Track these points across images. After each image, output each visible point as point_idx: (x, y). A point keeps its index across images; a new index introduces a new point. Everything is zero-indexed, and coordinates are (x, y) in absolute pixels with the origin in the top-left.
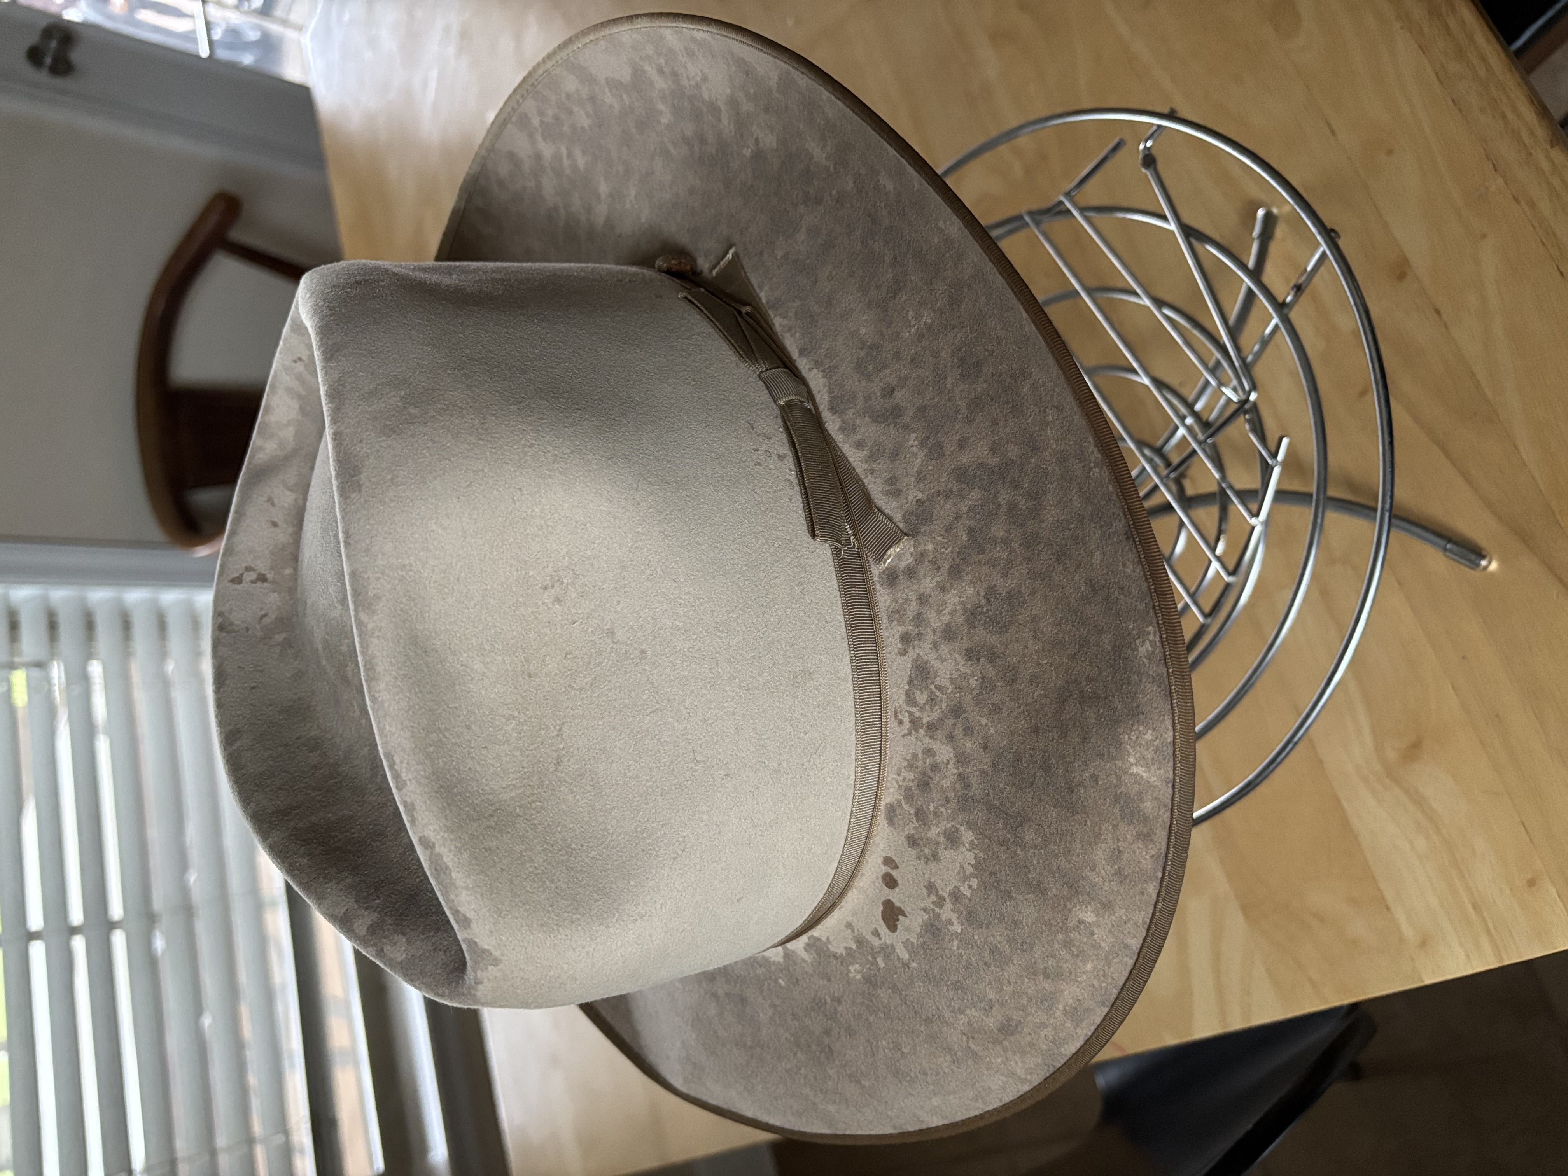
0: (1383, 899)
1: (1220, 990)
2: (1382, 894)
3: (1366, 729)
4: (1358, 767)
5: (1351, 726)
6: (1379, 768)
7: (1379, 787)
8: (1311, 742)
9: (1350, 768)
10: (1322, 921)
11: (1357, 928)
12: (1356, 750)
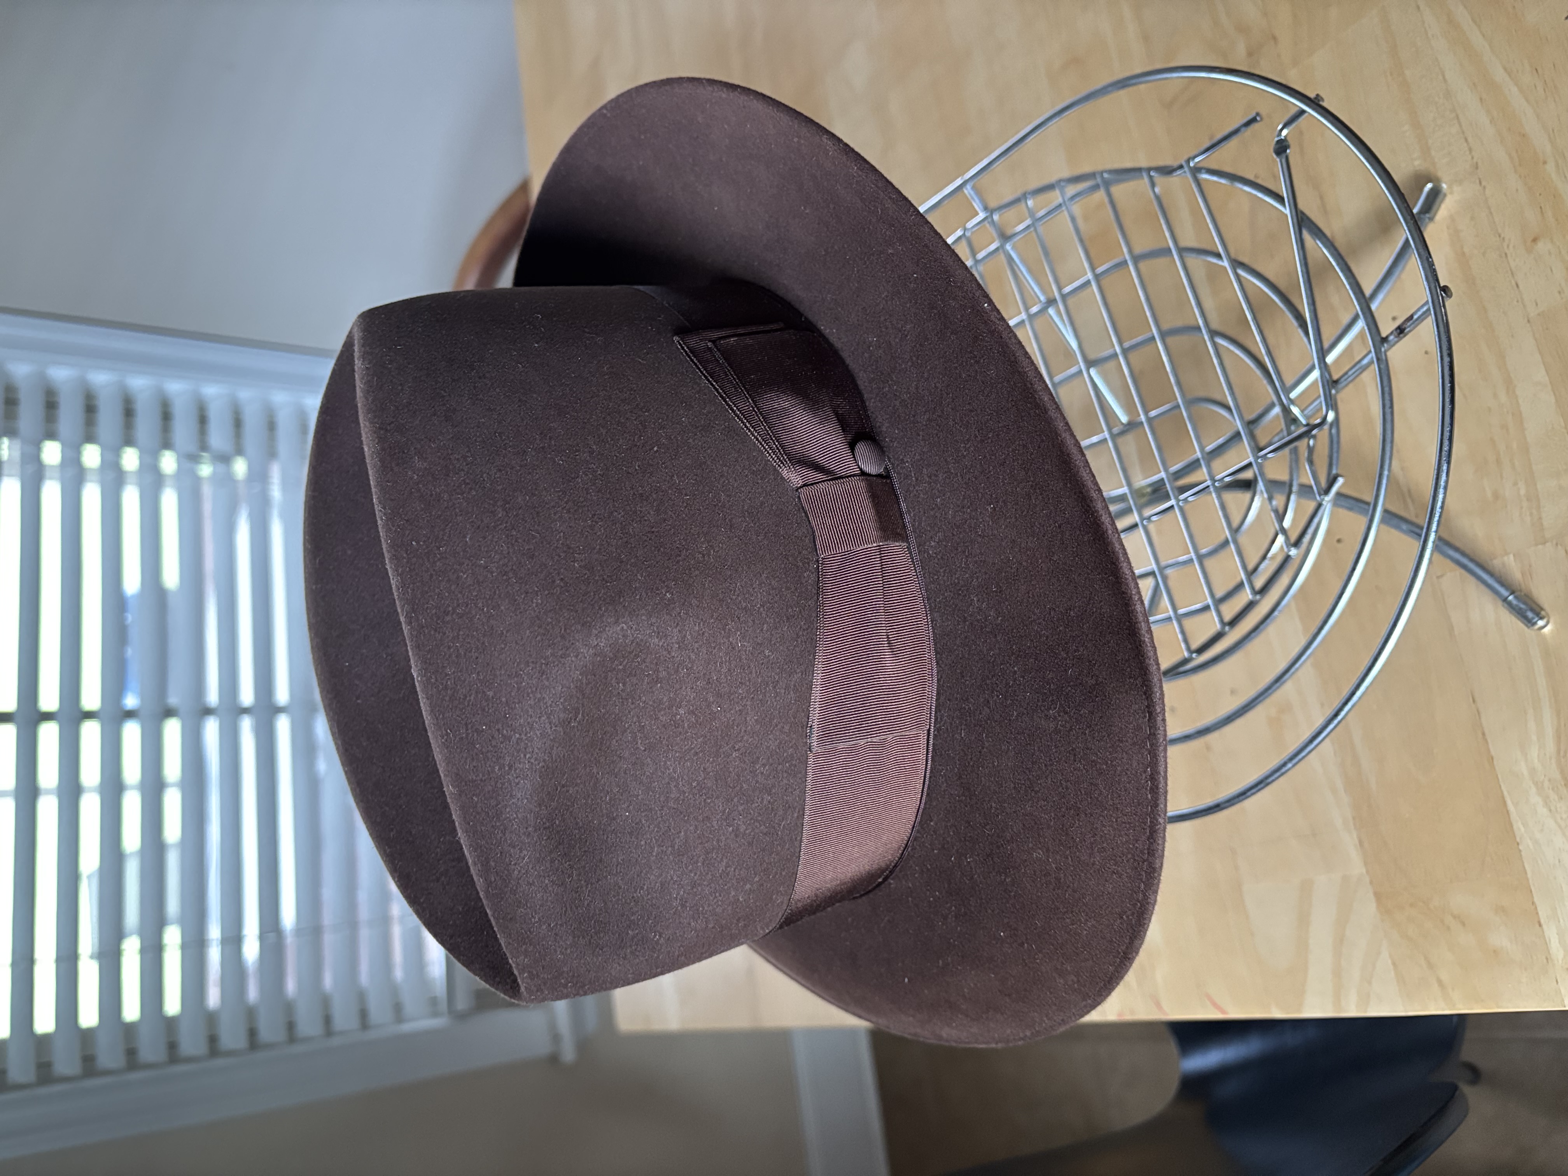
0: (1537, 913)
1: (1338, 973)
2: (1536, 908)
3: (1550, 731)
4: (1533, 771)
5: (1532, 725)
6: (1557, 776)
7: (1553, 796)
8: (1484, 734)
9: (1523, 768)
10: (1463, 924)
11: (1501, 939)
12: (1534, 752)
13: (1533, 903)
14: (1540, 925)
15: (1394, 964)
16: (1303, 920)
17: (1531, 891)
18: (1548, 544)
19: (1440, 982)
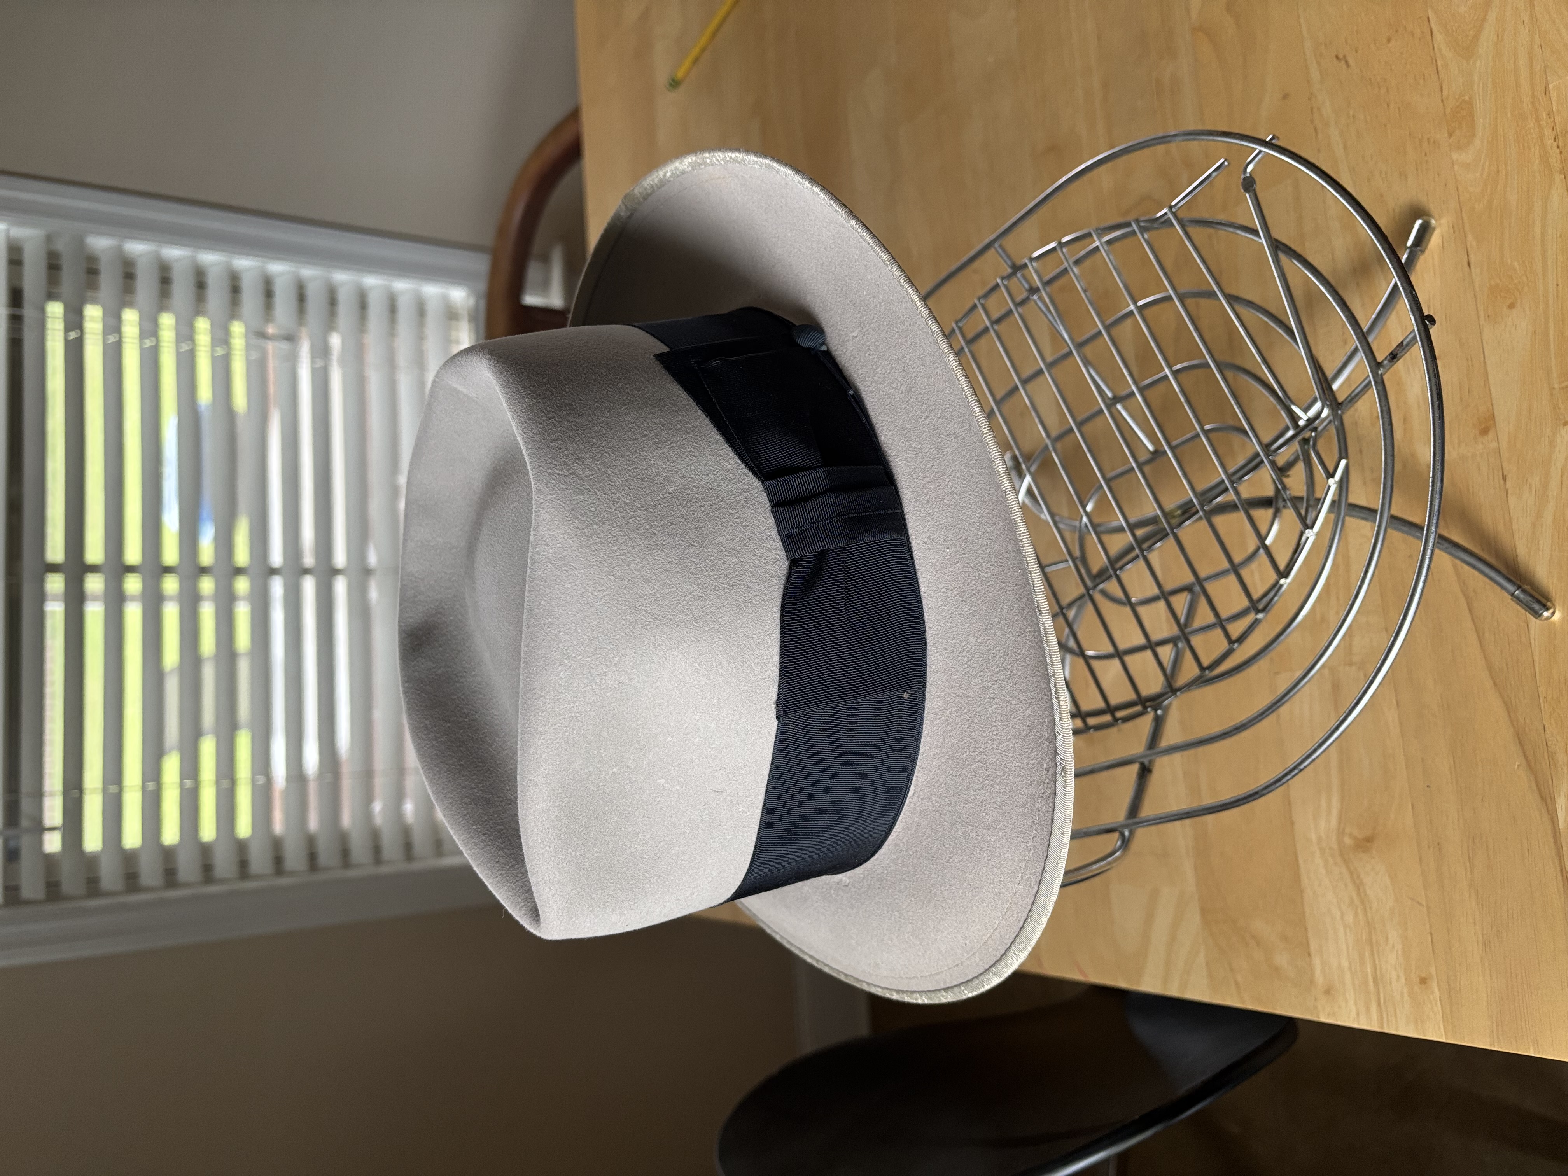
1: (1168, 963)
2: (1308, 943)
3: (1335, 812)
4: (1320, 839)
5: (1324, 804)
6: (1335, 846)
7: (1331, 860)
8: (1290, 803)
9: (1314, 837)
10: (1258, 944)
11: (1282, 959)
12: (1323, 824)
13: (1307, 938)
14: (1309, 955)
15: (1207, 964)
16: (1149, 918)
17: (1306, 929)
18: (1354, 668)
19: (1237, 983)
